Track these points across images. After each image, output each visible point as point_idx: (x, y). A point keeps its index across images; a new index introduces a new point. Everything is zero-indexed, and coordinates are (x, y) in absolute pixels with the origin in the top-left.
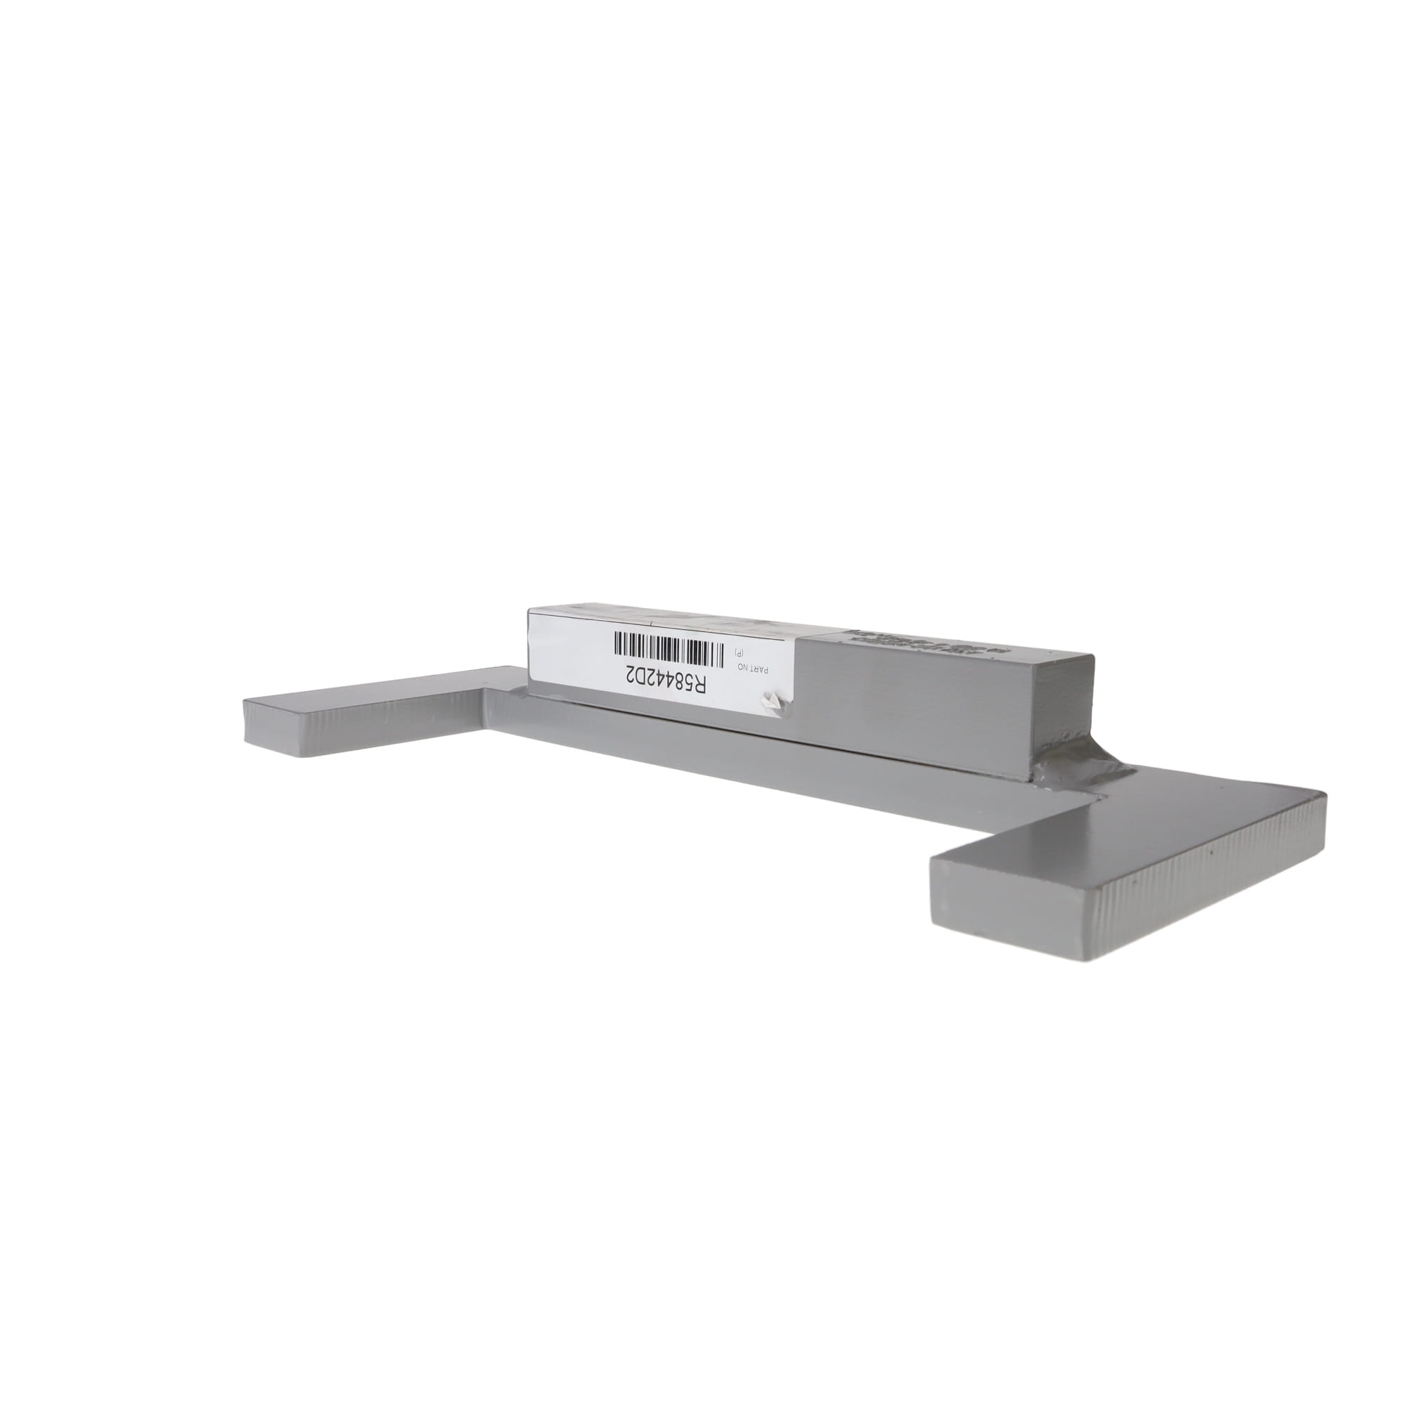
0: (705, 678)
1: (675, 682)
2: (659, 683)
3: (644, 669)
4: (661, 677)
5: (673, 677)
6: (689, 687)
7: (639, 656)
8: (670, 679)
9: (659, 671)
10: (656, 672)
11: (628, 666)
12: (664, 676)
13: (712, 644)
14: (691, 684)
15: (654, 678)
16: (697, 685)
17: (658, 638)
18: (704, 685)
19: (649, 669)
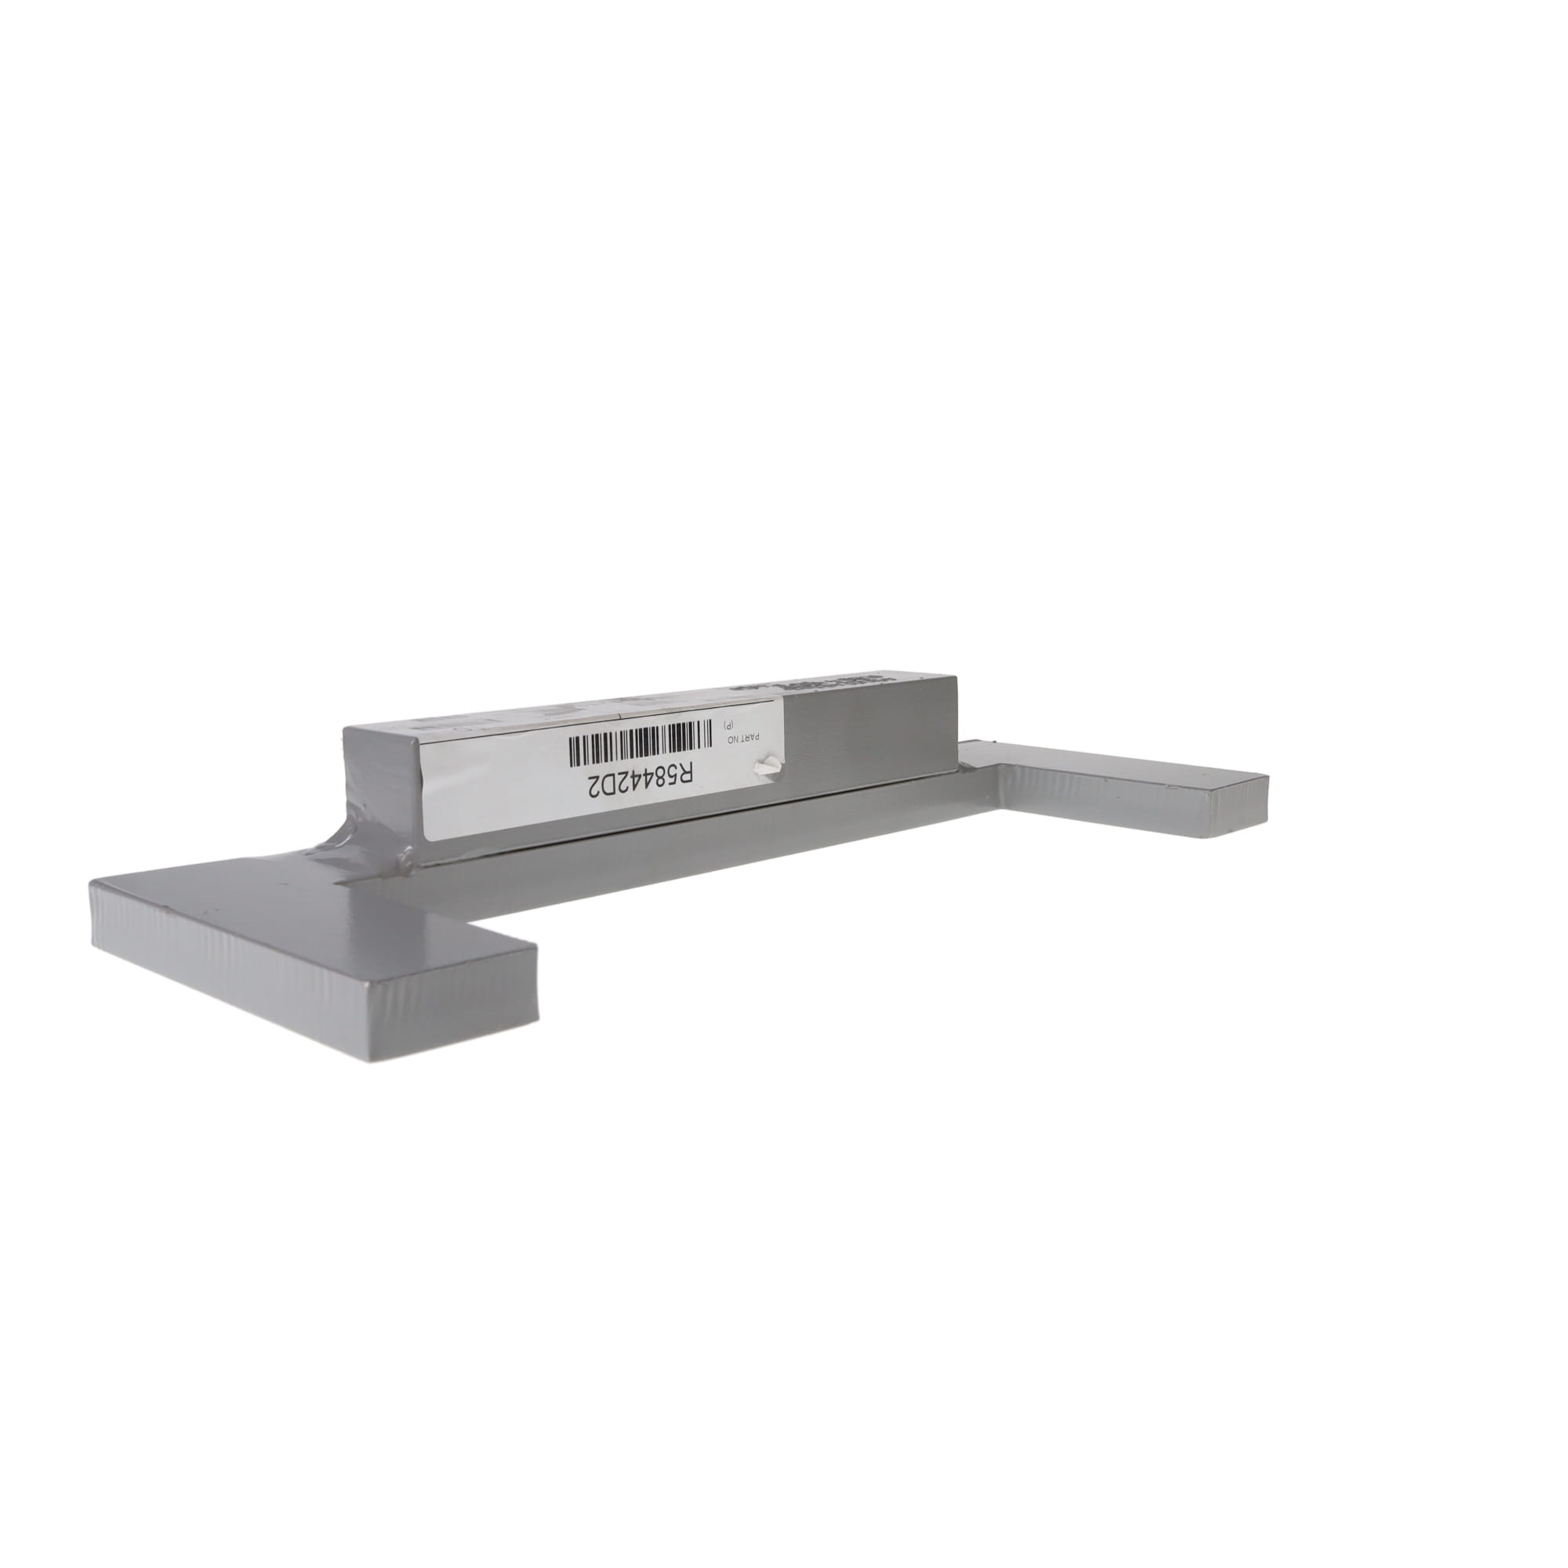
0: (691, 763)
1: (655, 778)
2: (635, 786)
3: (613, 775)
4: (636, 779)
5: (652, 774)
6: (672, 780)
7: (606, 761)
8: (649, 777)
9: (633, 772)
10: (630, 774)
11: (590, 778)
12: (640, 776)
13: (698, 722)
14: (676, 775)
15: (629, 782)
16: (683, 775)
17: (631, 731)
18: (691, 772)
19: (620, 774)
